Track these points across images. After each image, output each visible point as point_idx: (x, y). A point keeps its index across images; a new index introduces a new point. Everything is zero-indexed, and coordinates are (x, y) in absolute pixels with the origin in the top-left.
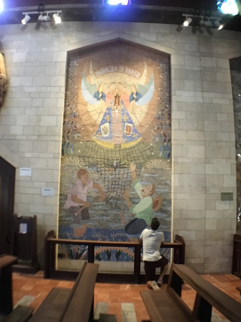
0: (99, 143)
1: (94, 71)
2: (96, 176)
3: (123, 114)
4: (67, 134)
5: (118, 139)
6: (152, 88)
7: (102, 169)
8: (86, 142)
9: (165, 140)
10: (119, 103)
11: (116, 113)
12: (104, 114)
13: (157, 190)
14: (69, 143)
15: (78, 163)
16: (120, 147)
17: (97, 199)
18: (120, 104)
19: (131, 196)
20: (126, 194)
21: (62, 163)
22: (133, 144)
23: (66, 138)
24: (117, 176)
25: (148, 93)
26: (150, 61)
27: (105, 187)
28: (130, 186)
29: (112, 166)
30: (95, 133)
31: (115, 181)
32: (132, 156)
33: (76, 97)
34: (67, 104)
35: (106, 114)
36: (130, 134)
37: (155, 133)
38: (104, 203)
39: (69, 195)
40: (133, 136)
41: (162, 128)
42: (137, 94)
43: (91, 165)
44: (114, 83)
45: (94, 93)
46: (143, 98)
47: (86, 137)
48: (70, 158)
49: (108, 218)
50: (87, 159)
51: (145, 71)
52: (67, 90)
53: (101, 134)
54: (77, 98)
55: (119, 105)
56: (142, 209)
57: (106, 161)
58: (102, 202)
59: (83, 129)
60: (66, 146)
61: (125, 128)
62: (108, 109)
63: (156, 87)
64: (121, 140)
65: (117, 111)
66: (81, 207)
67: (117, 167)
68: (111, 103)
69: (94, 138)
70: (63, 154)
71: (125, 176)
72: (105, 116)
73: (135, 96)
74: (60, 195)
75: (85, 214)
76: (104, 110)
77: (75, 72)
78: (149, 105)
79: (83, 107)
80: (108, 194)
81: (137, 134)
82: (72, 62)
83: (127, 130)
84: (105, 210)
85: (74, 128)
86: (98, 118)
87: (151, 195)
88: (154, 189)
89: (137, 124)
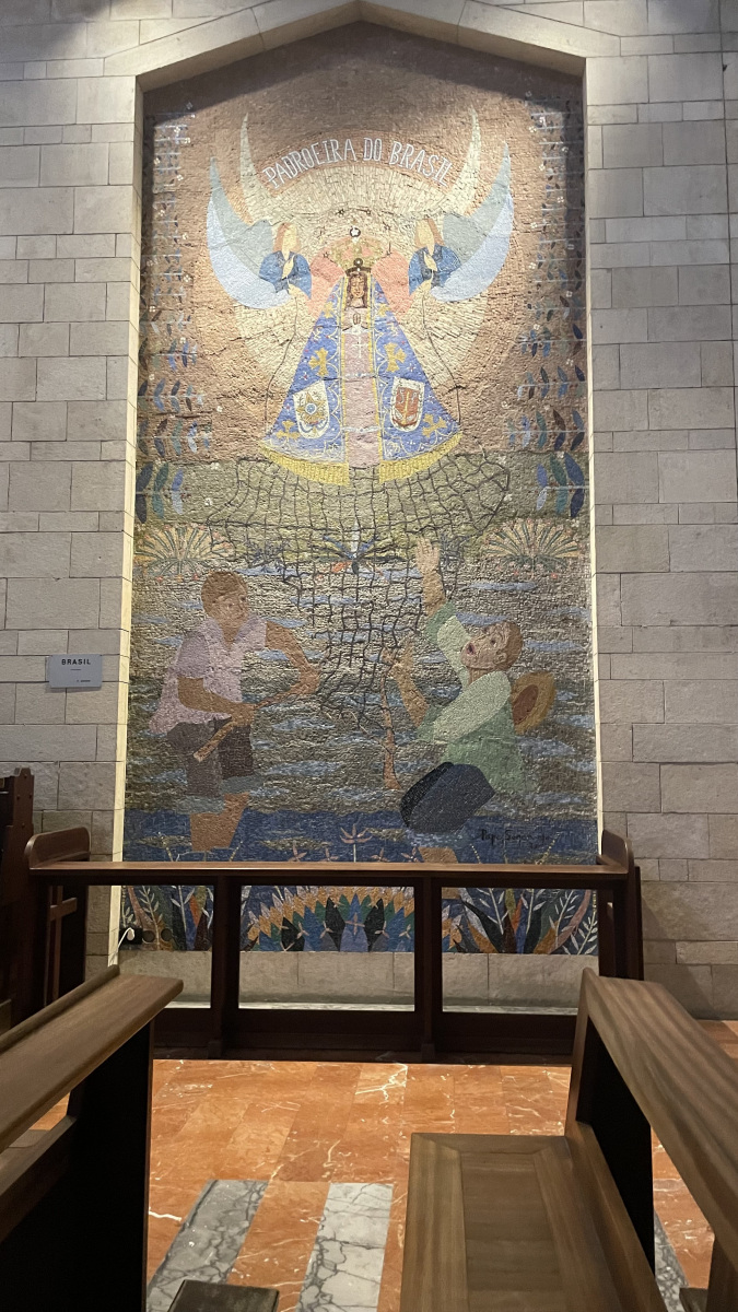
0: (285, 463)
1: (259, 163)
2: (279, 598)
3: (383, 343)
4: (157, 433)
5: (368, 447)
7: (307, 568)
8: (233, 463)
9: (560, 440)
10: (364, 298)
11: (355, 343)
12: (304, 344)
13: (529, 644)
14: (164, 471)
15: (203, 549)
17: (283, 689)
18: (371, 301)
19: (424, 673)
20: (400, 665)
21: (138, 551)
22: (427, 462)
23: (152, 449)
24: (365, 595)
26: (494, 102)
27: (316, 641)
28: (417, 633)
29: (343, 554)
30: (269, 427)
31: (357, 615)
32: (423, 511)
33: (187, 279)
34: (153, 309)
35: (312, 345)
36: (414, 423)
37: (514, 412)
38: (314, 705)
39: (171, 681)
40: (426, 432)
41: (545, 391)
42: (440, 253)
43: (258, 555)
45: (259, 260)
47: (233, 445)
48: (173, 531)
52: (146, 249)
53: (294, 430)
55: (365, 305)
56: (469, 726)
57: (316, 535)
58: (305, 701)
59: (219, 409)
60: (152, 483)
61: (394, 400)
62: (320, 324)
64: (377, 450)
65: (357, 331)
66: (218, 724)
67: (362, 558)
68: (333, 298)
69: (268, 445)
70: (141, 514)
72: (307, 353)
73: (430, 263)
74: (134, 679)
75: (236, 755)
76: (305, 330)
77: (173, 170)
78: (491, 298)
79: (218, 322)
80: (328, 667)
81: (443, 424)
82: (162, 129)
83: (400, 408)
84: (319, 735)
85: (185, 410)
86: (281, 364)
87: (505, 666)
88: (516, 642)
89: (440, 379)
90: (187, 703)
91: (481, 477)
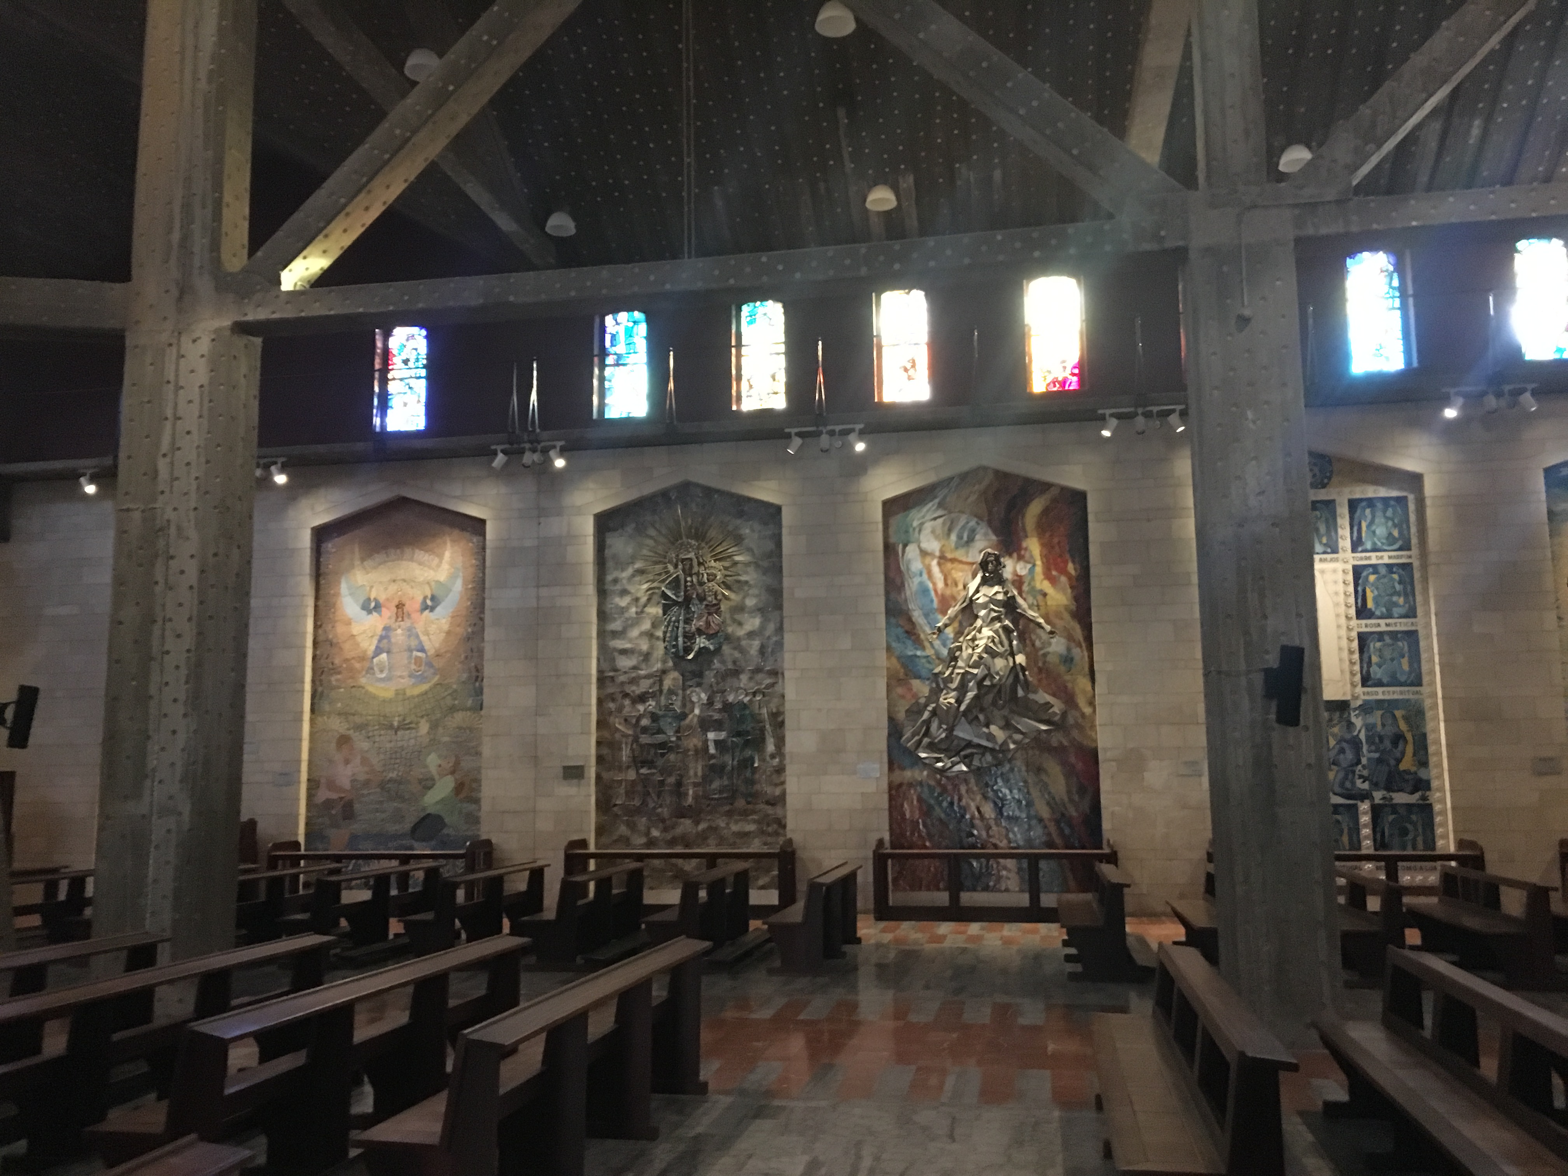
0: (371, 689)
1: (363, 560)
2: (365, 745)
3: (409, 636)
4: (319, 676)
5: (402, 681)
6: (458, 586)
7: (376, 733)
8: (349, 689)
9: (477, 677)
10: (403, 617)
11: (399, 635)
12: (378, 637)
13: (463, 764)
14: (322, 693)
15: (337, 725)
16: (405, 694)
17: (367, 783)
18: (405, 618)
19: (421, 777)
20: (412, 773)
21: (311, 726)
22: (425, 687)
23: (318, 683)
24: (399, 744)
25: (451, 595)
26: (456, 532)
29: (391, 727)
30: (364, 673)
31: (396, 752)
32: (423, 708)
33: (333, 610)
34: (319, 622)
35: (381, 638)
36: (421, 671)
37: (460, 666)
38: (378, 790)
39: (323, 781)
40: (426, 674)
41: (472, 657)
42: (433, 598)
44: (394, 581)
45: (361, 601)
46: (443, 604)
47: (350, 681)
48: (325, 718)
49: (384, 816)
50: (351, 718)
51: (447, 555)
52: (317, 598)
53: (374, 674)
54: (334, 613)
55: (403, 620)
56: (438, 798)
57: (381, 719)
59: (344, 666)
60: (317, 698)
61: (413, 661)
62: (387, 629)
63: (465, 583)
64: (406, 682)
65: (399, 631)
66: (341, 798)
67: (399, 728)
68: (390, 618)
69: (363, 681)
70: (312, 711)
71: (412, 742)
72: (380, 641)
73: (429, 603)
74: (309, 780)
75: (348, 811)
76: (379, 631)
77: (330, 564)
78: (453, 617)
79: (345, 628)
80: (384, 774)
81: (432, 671)
82: (324, 545)
83: (415, 664)
84: (381, 802)
85: (331, 666)
86: (369, 645)
87: (453, 773)
88: (457, 763)
89: (431, 652)
90: (330, 790)
91: (446, 693)
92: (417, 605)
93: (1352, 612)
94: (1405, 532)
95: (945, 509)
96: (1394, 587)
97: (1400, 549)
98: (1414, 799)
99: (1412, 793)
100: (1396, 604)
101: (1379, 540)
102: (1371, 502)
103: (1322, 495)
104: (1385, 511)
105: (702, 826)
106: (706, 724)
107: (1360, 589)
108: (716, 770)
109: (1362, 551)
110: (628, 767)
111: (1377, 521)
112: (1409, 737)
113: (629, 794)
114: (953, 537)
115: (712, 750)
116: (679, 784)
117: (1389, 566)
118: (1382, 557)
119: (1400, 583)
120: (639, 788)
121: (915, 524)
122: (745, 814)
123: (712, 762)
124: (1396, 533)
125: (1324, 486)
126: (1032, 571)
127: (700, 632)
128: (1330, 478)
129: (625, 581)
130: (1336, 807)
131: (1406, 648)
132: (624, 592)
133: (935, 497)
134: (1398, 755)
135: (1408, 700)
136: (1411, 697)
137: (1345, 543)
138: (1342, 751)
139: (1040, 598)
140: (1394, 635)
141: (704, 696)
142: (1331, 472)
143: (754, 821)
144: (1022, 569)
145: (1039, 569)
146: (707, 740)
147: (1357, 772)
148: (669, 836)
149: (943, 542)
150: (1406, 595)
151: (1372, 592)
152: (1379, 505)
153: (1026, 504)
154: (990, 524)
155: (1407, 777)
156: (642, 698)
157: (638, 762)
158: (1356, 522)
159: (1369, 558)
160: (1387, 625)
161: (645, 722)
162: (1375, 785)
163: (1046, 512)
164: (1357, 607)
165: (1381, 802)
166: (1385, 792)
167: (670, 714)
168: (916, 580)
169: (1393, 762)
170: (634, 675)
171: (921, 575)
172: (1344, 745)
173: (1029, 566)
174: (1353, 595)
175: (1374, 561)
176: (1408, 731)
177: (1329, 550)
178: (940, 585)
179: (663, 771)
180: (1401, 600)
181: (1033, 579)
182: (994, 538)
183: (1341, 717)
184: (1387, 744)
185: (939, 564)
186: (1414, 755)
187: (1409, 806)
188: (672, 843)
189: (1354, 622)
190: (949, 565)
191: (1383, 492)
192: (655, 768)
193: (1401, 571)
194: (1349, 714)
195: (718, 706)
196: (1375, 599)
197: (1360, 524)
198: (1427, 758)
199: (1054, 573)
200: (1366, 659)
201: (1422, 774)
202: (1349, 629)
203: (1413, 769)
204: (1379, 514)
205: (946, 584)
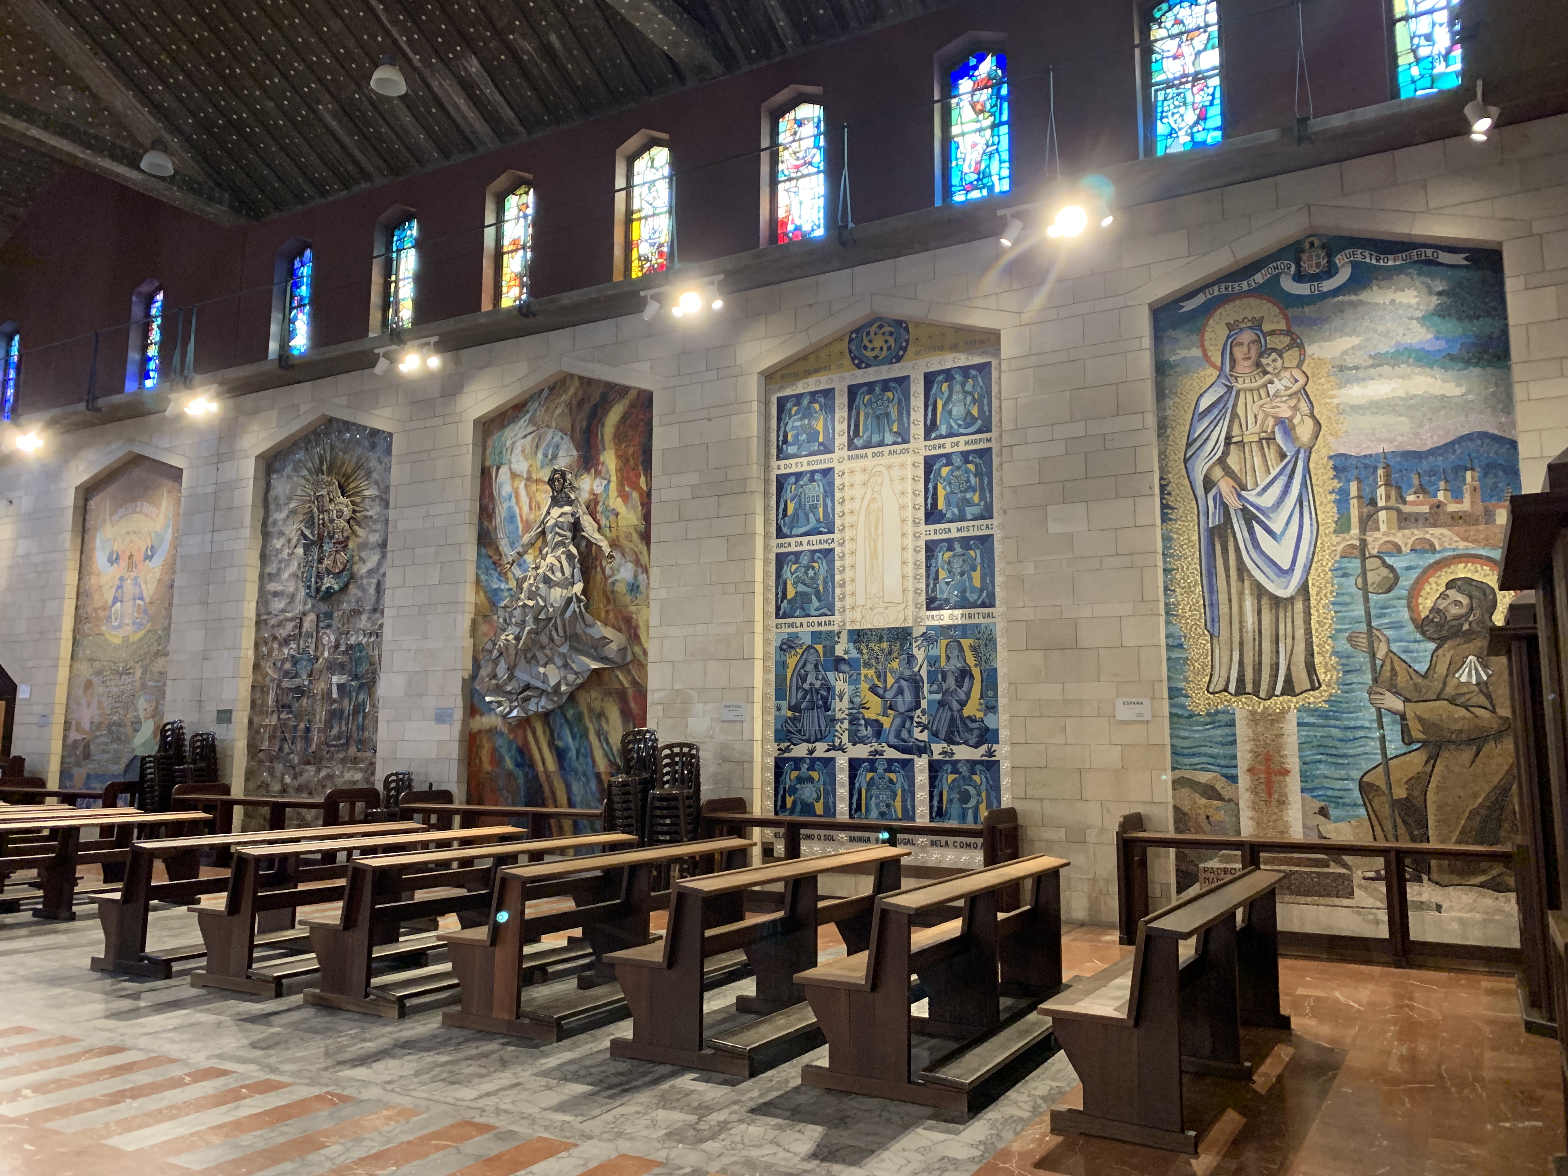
0: (107, 636)
1: (111, 515)
3: (135, 586)
4: (78, 625)
5: (128, 628)
6: (169, 535)
8: (95, 636)
11: (129, 585)
12: (116, 587)
14: (78, 640)
16: (128, 641)
18: (133, 569)
21: (70, 673)
22: (141, 634)
24: (122, 688)
25: (164, 544)
29: (118, 672)
30: (105, 621)
31: (119, 697)
32: (138, 654)
34: (81, 576)
35: (118, 588)
36: (140, 618)
38: (106, 732)
39: (73, 722)
40: (143, 622)
42: (152, 548)
44: (129, 533)
45: (108, 553)
46: (158, 554)
47: (95, 629)
48: (79, 664)
49: (108, 756)
50: (94, 664)
51: (164, 505)
52: (82, 553)
53: (111, 622)
54: (91, 566)
55: (132, 571)
56: (143, 740)
57: (113, 664)
59: (94, 615)
60: (76, 645)
61: (136, 609)
62: (121, 579)
63: (173, 532)
65: (129, 581)
67: (122, 673)
68: (124, 569)
69: (104, 629)
70: (72, 658)
71: (130, 686)
72: (116, 591)
73: (149, 553)
75: (86, 751)
76: (117, 581)
78: (162, 566)
79: (96, 580)
81: (147, 618)
82: (89, 503)
83: (137, 612)
84: (106, 744)
86: (109, 596)
87: (153, 717)
89: (147, 600)
90: (77, 732)
91: (153, 639)
92: (142, 557)
93: (921, 514)
94: (986, 409)
95: (535, 425)
96: (968, 481)
97: (979, 431)
98: (977, 754)
99: (976, 746)
100: (969, 503)
101: (955, 421)
102: (948, 374)
103: (895, 371)
104: (963, 385)
105: (323, 774)
106: (332, 667)
107: (930, 486)
108: (335, 715)
109: (935, 439)
110: (273, 711)
111: (954, 397)
112: (976, 672)
113: (272, 738)
114: (540, 455)
115: (335, 695)
116: (308, 730)
117: (965, 455)
118: (957, 444)
119: (976, 476)
120: (279, 734)
121: (508, 443)
122: (355, 761)
123: (335, 706)
124: (975, 412)
125: (899, 359)
126: (607, 487)
127: (328, 572)
128: (905, 349)
129: (280, 523)
130: (890, 761)
131: (978, 560)
132: (281, 534)
133: (528, 412)
134: (963, 696)
135: (977, 626)
136: (981, 621)
137: (917, 429)
138: (900, 692)
139: (612, 517)
140: (965, 542)
141: (333, 638)
142: (907, 341)
143: (361, 770)
144: (598, 486)
145: (613, 486)
146: (331, 684)
147: (916, 719)
148: (296, 783)
149: (531, 461)
150: (982, 491)
151: (944, 488)
152: (958, 377)
153: (605, 414)
154: (573, 439)
155: (972, 725)
156: (286, 642)
157: (282, 706)
158: (931, 401)
159: (943, 446)
160: (959, 530)
161: (287, 666)
162: (935, 735)
163: (623, 419)
164: (926, 509)
165: (940, 757)
166: (945, 745)
167: (305, 656)
168: (505, 505)
169: (956, 706)
170: (282, 618)
171: (510, 499)
172: (904, 684)
173: (605, 482)
174: (922, 494)
175: (949, 450)
176: (976, 665)
177: (900, 440)
178: (526, 509)
179: (298, 717)
180: (976, 498)
181: (608, 495)
182: (575, 453)
183: (902, 649)
184: (951, 683)
185: (526, 486)
186: (981, 697)
187: (973, 763)
188: (299, 790)
189: (923, 528)
190: (534, 487)
191: (962, 360)
192: (291, 712)
193: (978, 460)
194: (911, 644)
195: (343, 648)
196: (947, 499)
197: (935, 403)
198: (997, 701)
199: (627, 489)
200: (932, 576)
201: (990, 722)
202: (916, 537)
203: (979, 715)
204: (957, 388)
205: (531, 509)
